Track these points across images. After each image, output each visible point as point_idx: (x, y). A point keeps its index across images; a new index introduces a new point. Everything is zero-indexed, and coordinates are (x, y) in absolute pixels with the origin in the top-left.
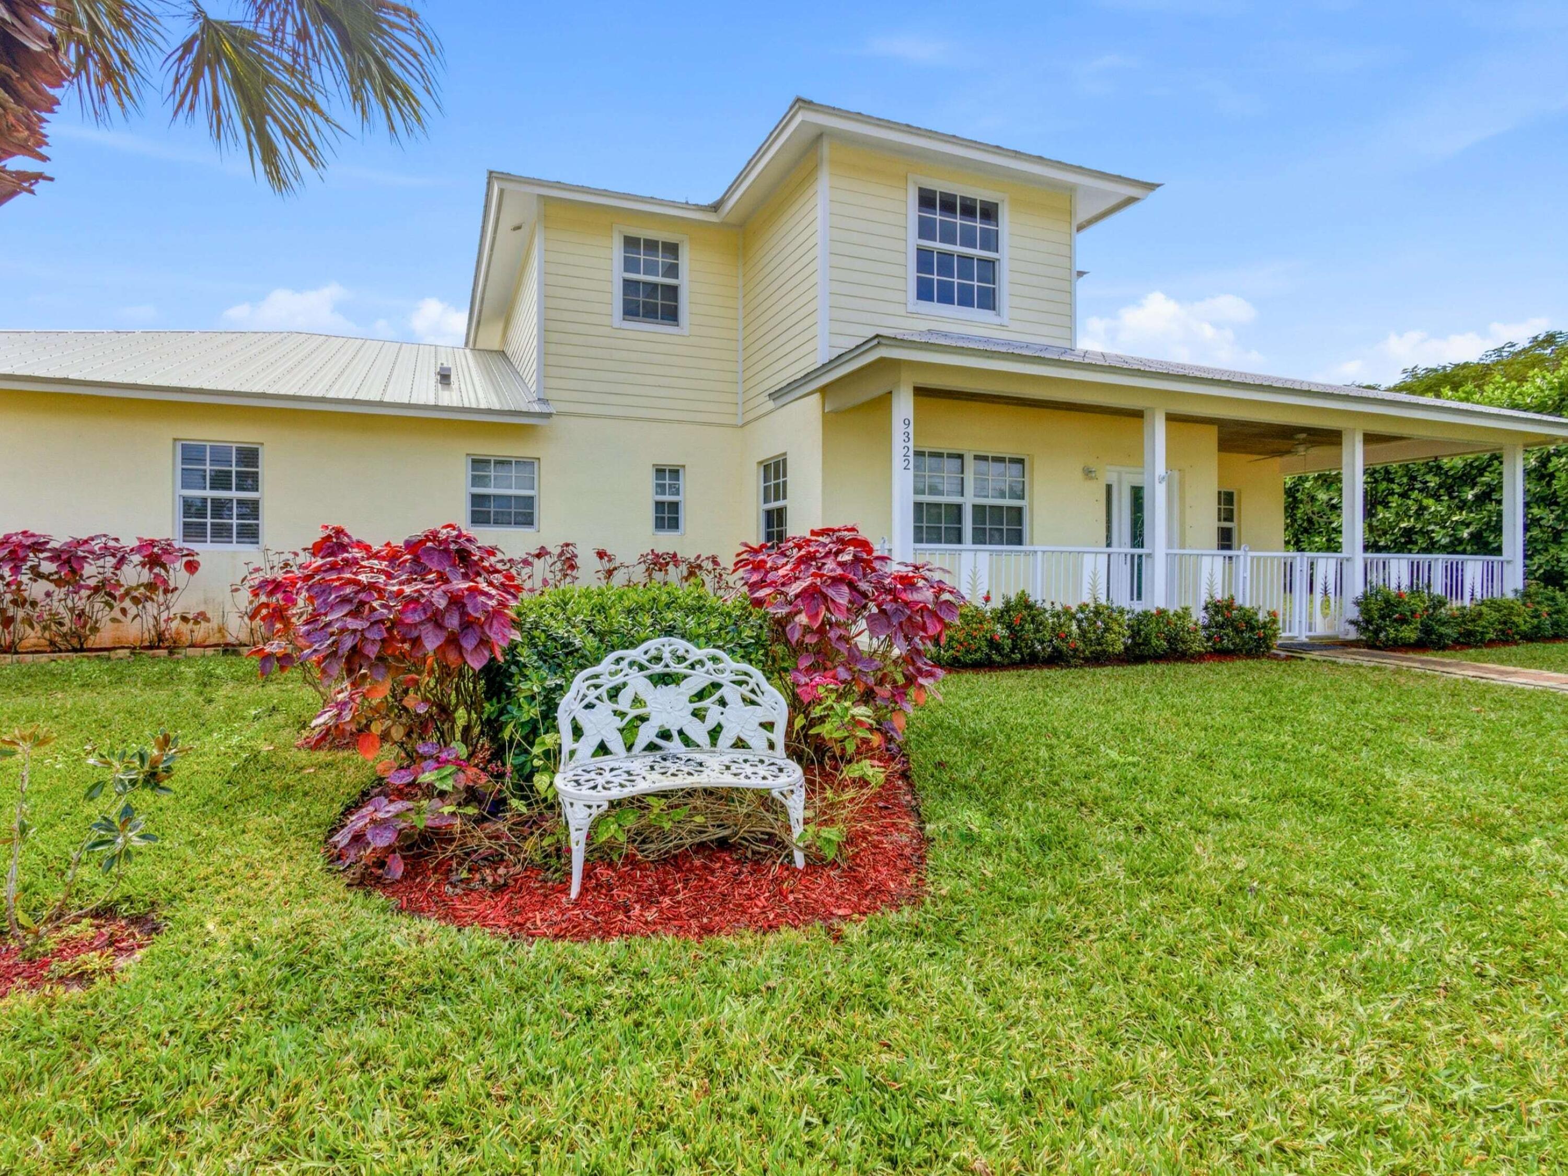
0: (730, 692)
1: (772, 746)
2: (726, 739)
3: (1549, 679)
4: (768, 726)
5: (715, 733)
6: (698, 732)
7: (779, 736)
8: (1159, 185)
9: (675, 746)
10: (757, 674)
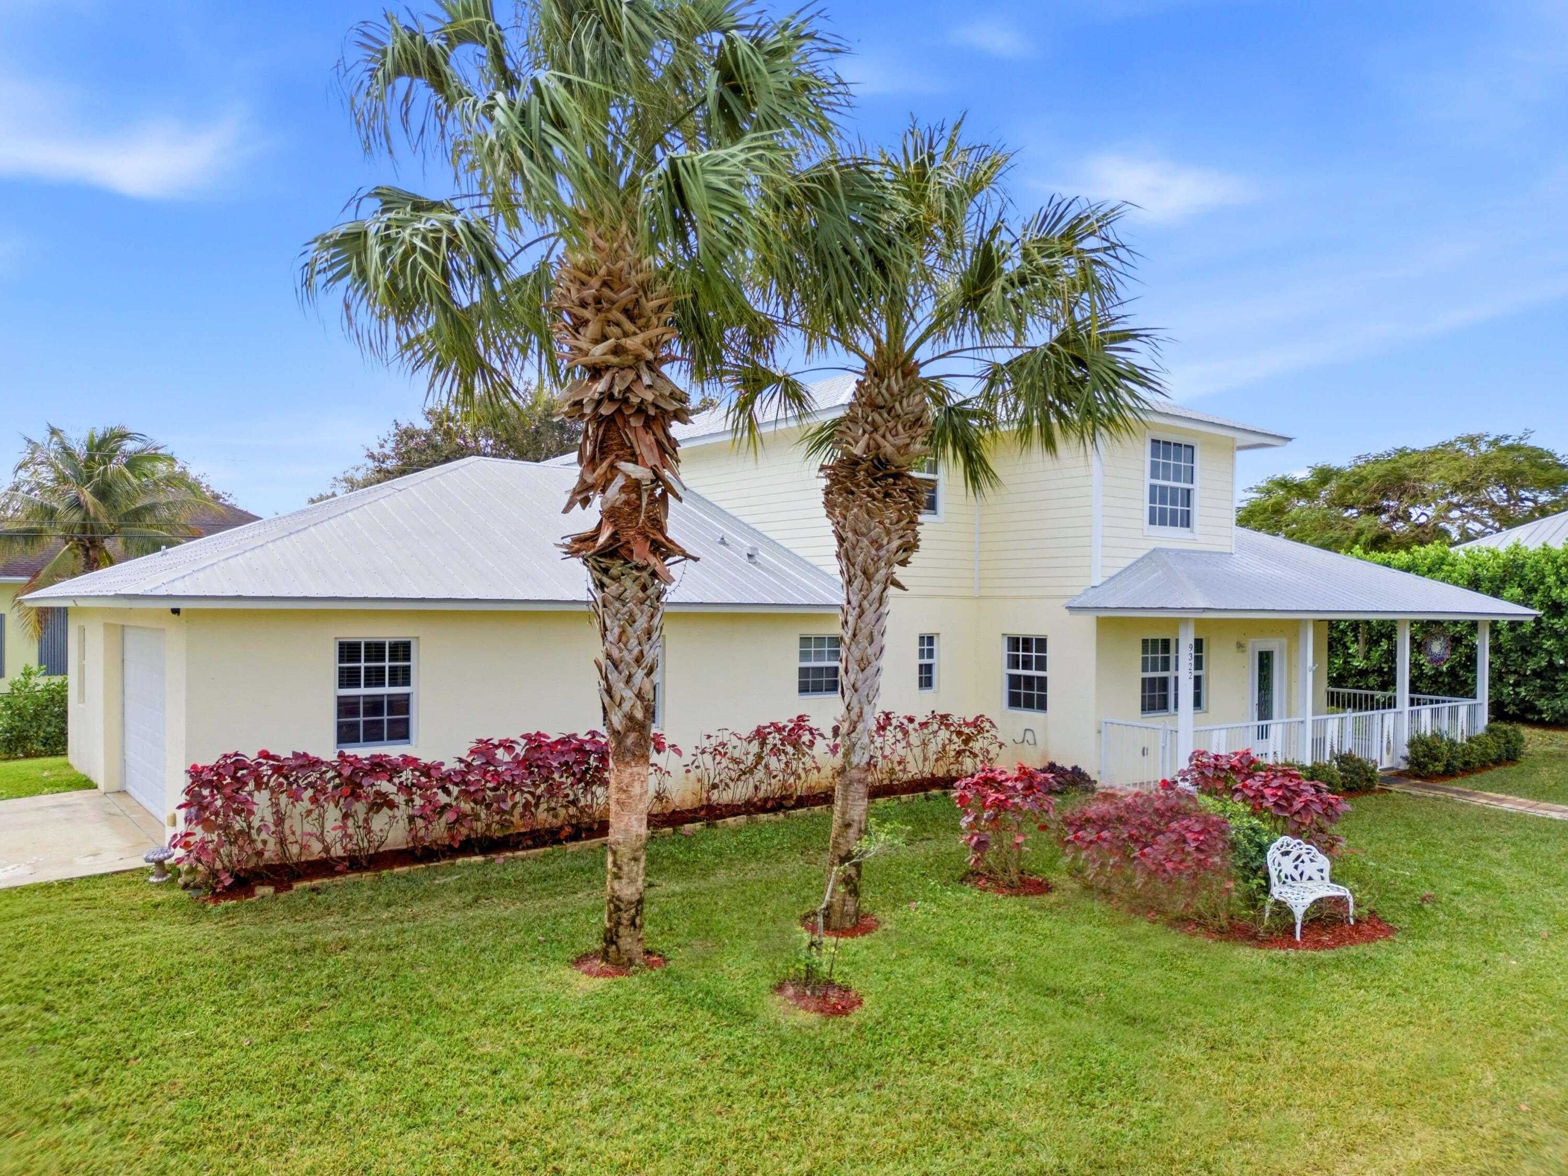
0: (1305, 857)
1: (1322, 878)
2: (1305, 877)
3: (1521, 804)
4: (1321, 871)
5: (1301, 875)
6: (1296, 874)
7: (1326, 874)
8: (1290, 439)
9: (1289, 881)
10: (1315, 850)
